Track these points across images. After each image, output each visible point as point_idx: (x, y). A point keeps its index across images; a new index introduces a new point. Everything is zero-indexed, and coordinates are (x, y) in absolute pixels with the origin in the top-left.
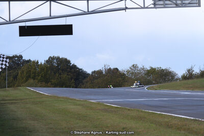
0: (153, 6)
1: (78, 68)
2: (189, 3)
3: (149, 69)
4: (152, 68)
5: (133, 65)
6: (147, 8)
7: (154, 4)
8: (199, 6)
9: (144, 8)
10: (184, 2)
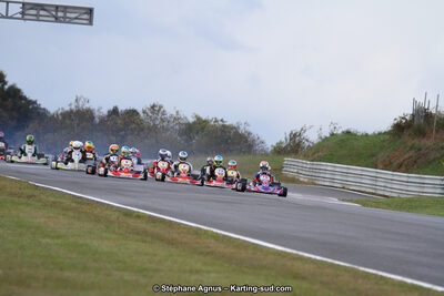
0: (20, 16)
1: (25, 98)
2: (76, 18)
3: (191, 120)
4: (199, 119)
5: (153, 107)
6: (11, 18)
7: (23, 13)
8: (91, 23)
9: (7, 17)
10: (68, 15)
